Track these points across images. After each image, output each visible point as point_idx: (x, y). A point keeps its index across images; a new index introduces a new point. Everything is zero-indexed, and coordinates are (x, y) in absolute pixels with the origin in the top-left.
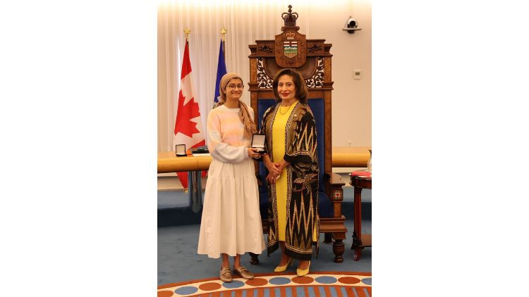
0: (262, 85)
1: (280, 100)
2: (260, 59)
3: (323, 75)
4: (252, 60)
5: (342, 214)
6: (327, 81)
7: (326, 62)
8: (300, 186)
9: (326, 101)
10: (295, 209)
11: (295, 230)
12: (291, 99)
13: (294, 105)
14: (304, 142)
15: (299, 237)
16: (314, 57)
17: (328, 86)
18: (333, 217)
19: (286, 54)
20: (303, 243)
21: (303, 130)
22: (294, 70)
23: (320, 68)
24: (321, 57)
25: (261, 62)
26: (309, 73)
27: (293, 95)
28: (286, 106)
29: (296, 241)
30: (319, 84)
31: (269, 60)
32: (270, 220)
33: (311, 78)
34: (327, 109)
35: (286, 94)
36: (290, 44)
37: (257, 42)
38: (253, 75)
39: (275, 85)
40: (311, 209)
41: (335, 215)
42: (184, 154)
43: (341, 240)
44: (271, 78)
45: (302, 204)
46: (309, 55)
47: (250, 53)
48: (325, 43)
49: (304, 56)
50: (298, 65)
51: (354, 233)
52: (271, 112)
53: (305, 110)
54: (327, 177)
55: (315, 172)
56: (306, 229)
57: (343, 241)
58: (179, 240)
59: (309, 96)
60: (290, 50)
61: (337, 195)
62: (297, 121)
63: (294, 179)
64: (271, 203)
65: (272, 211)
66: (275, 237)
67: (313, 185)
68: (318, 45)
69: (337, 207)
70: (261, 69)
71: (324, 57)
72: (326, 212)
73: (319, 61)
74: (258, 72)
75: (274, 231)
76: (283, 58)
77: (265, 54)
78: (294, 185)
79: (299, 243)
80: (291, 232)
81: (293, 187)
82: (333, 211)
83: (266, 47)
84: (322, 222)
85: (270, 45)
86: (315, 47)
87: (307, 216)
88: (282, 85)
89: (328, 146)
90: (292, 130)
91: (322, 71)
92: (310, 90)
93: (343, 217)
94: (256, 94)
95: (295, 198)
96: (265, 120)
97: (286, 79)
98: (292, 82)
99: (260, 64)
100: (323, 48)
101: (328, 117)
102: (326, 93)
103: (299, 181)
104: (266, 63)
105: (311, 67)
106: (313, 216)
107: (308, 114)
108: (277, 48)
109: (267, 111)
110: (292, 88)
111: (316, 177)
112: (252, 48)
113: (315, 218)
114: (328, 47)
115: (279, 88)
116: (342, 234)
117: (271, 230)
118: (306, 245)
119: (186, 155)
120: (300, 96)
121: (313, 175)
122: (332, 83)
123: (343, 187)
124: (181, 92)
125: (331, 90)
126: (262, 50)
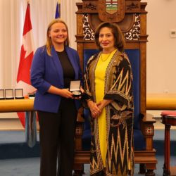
0: (87, 37)
2: (86, 15)
3: (139, 29)
4: (79, 15)
5: (153, 148)
6: (142, 35)
7: (142, 18)
8: (116, 122)
9: (142, 51)
10: (113, 142)
11: (113, 160)
12: (110, 48)
13: (113, 53)
16: (132, 13)
17: (144, 38)
18: (145, 150)
19: (108, 10)
20: (119, 171)
21: (120, 73)
22: (114, 24)
23: (136, 24)
24: (138, 14)
25: (87, 18)
26: (127, 27)
27: (112, 44)
28: (107, 53)
29: (114, 169)
30: (136, 37)
31: (94, 15)
32: (93, 151)
33: (129, 31)
34: (142, 58)
35: (106, 44)
38: (79, 28)
39: (97, 36)
40: (126, 141)
41: (147, 148)
42: (21, 97)
43: (152, 170)
44: (94, 31)
45: (119, 137)
46: (128, 12)
47: (77, 9)
48: (141, 2)
49: (122, 13)
51: (165, 165)
52: (93, 60)
53: (123, 56)
54: (142, 116)
55: (130, 110)
56: (122, 159)
57: (154, 171)
58: (15, 169)
59: (126, 47)
60: (111, 7)
61: (149, 131)
62: (116, 66)
63: (111, 116)
64: (93, 137)
65: (94, 143)
66: (97, 166)
67: (129, 121)
68: (135, 3)
69: (149, 142)
70: (87, 24)
71: (141, 13)
72: (139, 145)
73: (136, 18)
74: (84, 26)
75: (96, 161)
76: (105, 14)
77: (90, 11)
78: (112, 121)
79: (117, 171)
80: (110, 162)
81: (111, 122)
82: (145, 145)
83: (90, 5)
84: (136, 154)
85: (94, 3)
86: (133, 5)
87: (122, 150)
88: (102, 36)
89: (143, 90)
90: (111, 74)
91: (139, 26)
92: (128, 42)
93: (154, 150)
94: (82, 44)
95: (112, 132)
96: (88, 66)
97: (106, 31)
98: (111, 34)
99: (86, 20)
100: (139, 6)
101: (143, 65)
102: (142, 44)
103: (116, 117)
104: (91, 19)
105: (129, 22)
106: (128, 148)
107: (125, 60)
108: (100, 6)
109: (91, 59)
110: (111, 38)
111: (131, 114)
112: (79, 6)
113: (130, 150)
114: (144, 5)
115: (100, 39)
116: (153, 165)
117: (94, 160)
118: (122, 172)
119: (23, 98)
120: (118, 46)
121: (128, 113)
122: (147, 36)
123: (154, 124)
124: (22, 47)
125: (145, 42)
126: (87, 7)
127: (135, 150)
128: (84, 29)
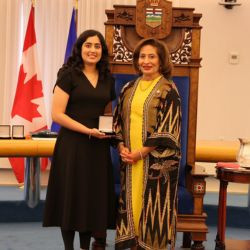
0: (119, 57)
1: (141, 74)
2: (118, 26)
3: (190, 49)
4: (108, 27)
5: (203, 211)
6: (194, 57)
7: (194, 34)
8: (156, 173)
9: (193, 80)
10: (150, 200)
11: (149, 224)
13: (157, 80)
14: (167, 123)
15: (152, 233)
16: (181, 28)
17: (196, 62)
18: (193, 214)
19: (149, 22)
20: (156, 241)
23: (186, 42)
24: (189, 29)
25: (119, 31)
26: (173, 47)
27: (156, 69)
28: (148, 80)
29: (149, 237)
30: (185, 60)
31: (129, 28)
32: (122, 211)
33: (176, 52)
34: (193, 88)
35: (148, 67)
36: (154, 11)
37: (115, 6)
39: (136, 56)
40: (167, 200)
41: (196, 211)
42: (21, 136)
43: (201, 242)
44: (129, 50)
45: (158, 194)
46: (175, 25)
47: (106, 19)
48: (194, 12)
49: (169, 26)
50: (161, 36)
51: (218, 237)
52: (130, 86)
54: (189, 168)
55: (176, 159)
56: (161, 224)
57: (204, 243)
59: (175, 73)
61: (198, 188)
63: (150, 164)
68: (186, 14)
69: (197, 201)
70: (118, 39)
71: (193, 28)
73: (187, 34)
74: (115, 42)
75: (126, 225)
76: (145, 26)
77: (123, 21)
78: (151, 171)
80: (144, 227)
81: (149, 174)
82: (193, 206)
83: (125, 14)
84: (180, 219)
85: (130, 11)
86: (183, 16)
87: (162, 209)
88: (143, 56)
89: (192, 133)
90: (151, 108)
91: (190, 45)
92: (176, 66)
93: (205, 215)
95: (150, 186)
96: (122, 95)
97: (149, 50)
99: (117, 33)
100: (191, 18)
101: (193, 99)
102: (192, 70)
103: (156, 167)
104: (125, 33)
105: (176, 39)
107: (173, 90)
108: (138, 15)
109: (126, 86)
110: (155, 60)
111: (176, 165)
112: (110, 15)
113: (171, 212)
114: (197, 18)
115: (141, 61)
116: (203, 234)
117: (122, 223)
120: (164, 71)
121: (173, 163)
122: (201, 59)
123: (206, 180)
124: (22, 67)
125: (198, 68)
126: (120, 16)
127: (179, 213)
128: (115, 46)
